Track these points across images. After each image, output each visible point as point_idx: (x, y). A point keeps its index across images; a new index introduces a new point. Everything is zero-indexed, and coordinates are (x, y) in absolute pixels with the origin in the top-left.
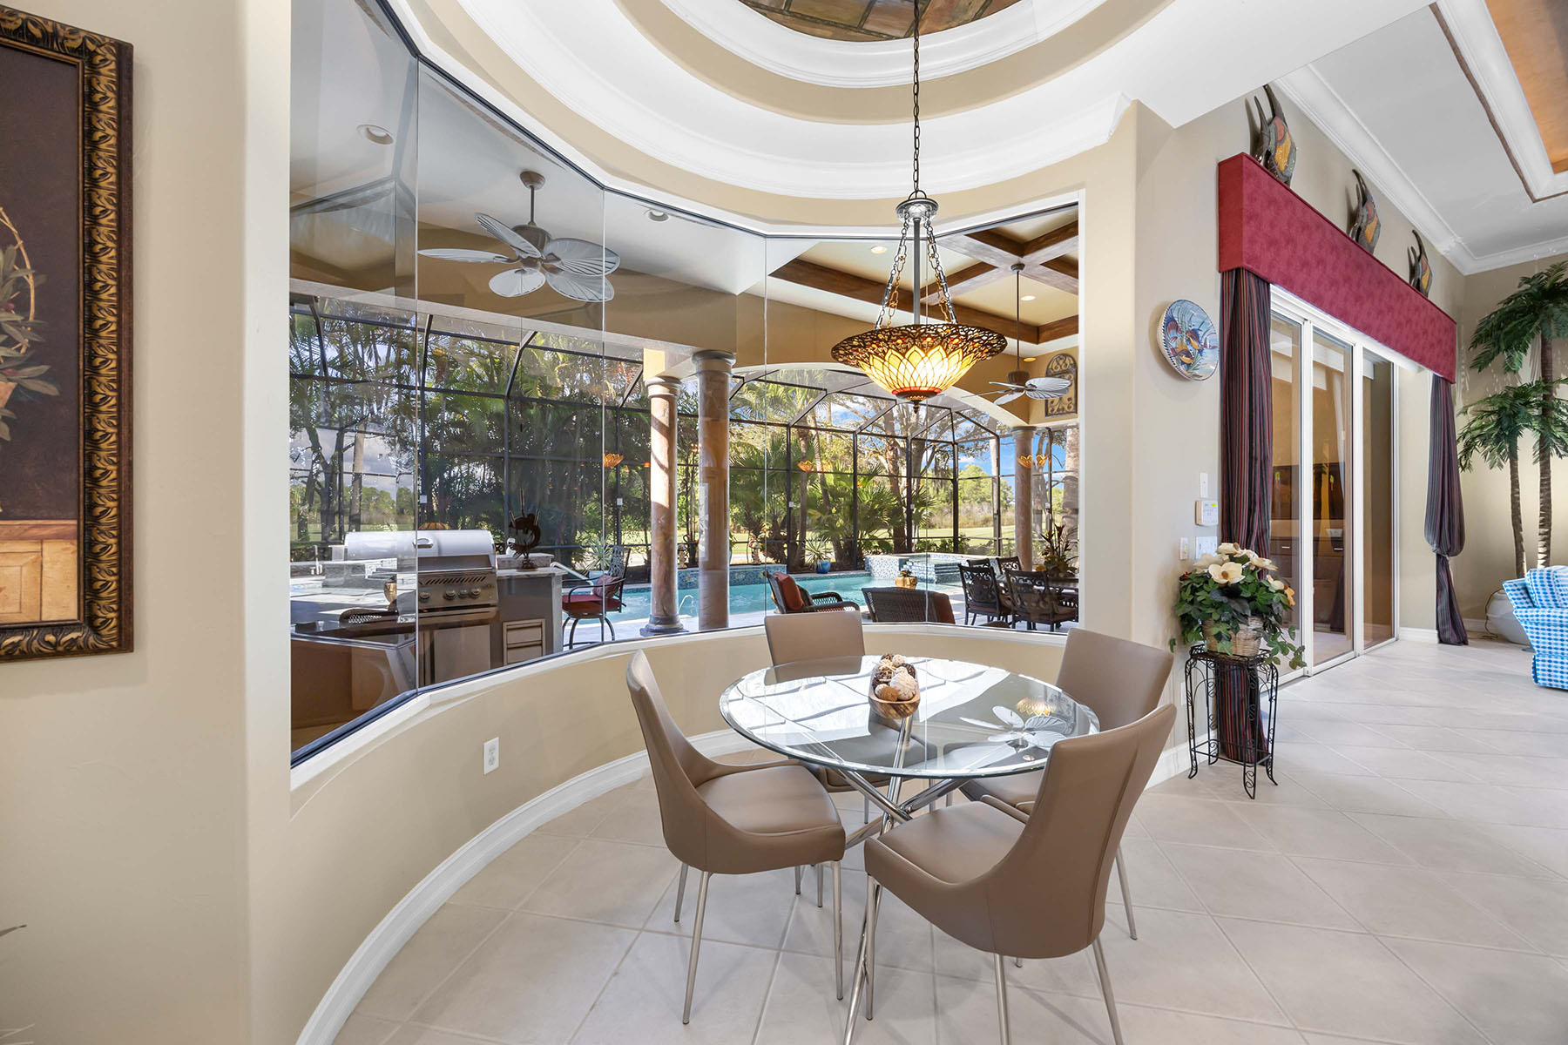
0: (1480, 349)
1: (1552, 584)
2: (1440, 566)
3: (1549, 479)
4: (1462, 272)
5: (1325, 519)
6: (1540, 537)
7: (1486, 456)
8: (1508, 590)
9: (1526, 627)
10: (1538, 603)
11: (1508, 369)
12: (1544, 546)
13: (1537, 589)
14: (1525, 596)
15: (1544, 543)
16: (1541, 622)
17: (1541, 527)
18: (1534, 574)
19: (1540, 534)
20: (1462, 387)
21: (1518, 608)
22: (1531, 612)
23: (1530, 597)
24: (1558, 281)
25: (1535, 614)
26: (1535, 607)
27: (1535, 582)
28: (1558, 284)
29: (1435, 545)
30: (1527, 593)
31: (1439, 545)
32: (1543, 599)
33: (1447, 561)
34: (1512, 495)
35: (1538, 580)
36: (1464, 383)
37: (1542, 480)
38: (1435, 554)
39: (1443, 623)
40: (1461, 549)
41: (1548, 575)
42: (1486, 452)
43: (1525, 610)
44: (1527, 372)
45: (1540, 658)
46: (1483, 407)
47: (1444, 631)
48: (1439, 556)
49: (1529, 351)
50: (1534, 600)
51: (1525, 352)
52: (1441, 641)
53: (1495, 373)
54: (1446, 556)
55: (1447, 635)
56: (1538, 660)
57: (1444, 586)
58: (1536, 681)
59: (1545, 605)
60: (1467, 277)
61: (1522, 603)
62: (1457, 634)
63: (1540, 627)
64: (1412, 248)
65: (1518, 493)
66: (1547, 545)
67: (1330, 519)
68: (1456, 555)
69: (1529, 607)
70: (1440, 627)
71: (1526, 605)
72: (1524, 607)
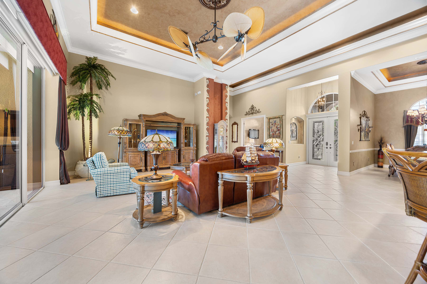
0: (73, 79)
1: (101, 159)
2: (61, 155)
3: (92, 125)
4: (68, 50)
5: (9, 136)
6: (89, 143)
7: (74, 116)
8: (88, 163)
9: (94, 177)
10: (97, 167)
11: (81, 88)
12: (91, 146)
13: (97, 162)
14: (93, 165)
15: (90, 144)
16: (98, 174)
17: (90, 139)
18: (96, 156)
19: (89, 142)
20: (67, 90)
21: (91, 169)
22: (96, 170)
23: (94, 165)
24: (95, 63)
25: (97, 171)
26: (96, 168)
27: (96, 159)
28: (95, 64)
29: (59, 146)
30: (94, 163)
31: (61, 146)
32: (99, 165)
33: (64, 152)
34: (82, 129)
35: (97, 158)
36: (68, 89)
37: (90, 125)
38: (59, 150)
39: (62, 177)
40: (68, 148)
41: (100, 156)
42: (74, 114)
43: (93, 170)
44: (86, 90)
45: (98, 187)
46: (75, 98)
47: (62, 180)
48: (60, 151)
49: (86, 84)
50: (96, 166)
51: (85, 84)
52: (61, 184)
53: (77, 88)
54: (63, 150)
55: (64, 181)
56: (97, 188)
57: (62, 162)
58: (96, 195)
59: (99, 167)
60: (69, 52)
61: (92, 168)
62: (67, 180)
63: (98, 176)
64: (52, 14)
65: (84, 128)
66: (91, 145)
67: (11, 136)
68: (67, 150)
69: (95, 169)
70: (61, 179)
71: (94, 168)
72: (93, 169)
